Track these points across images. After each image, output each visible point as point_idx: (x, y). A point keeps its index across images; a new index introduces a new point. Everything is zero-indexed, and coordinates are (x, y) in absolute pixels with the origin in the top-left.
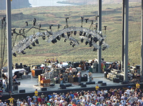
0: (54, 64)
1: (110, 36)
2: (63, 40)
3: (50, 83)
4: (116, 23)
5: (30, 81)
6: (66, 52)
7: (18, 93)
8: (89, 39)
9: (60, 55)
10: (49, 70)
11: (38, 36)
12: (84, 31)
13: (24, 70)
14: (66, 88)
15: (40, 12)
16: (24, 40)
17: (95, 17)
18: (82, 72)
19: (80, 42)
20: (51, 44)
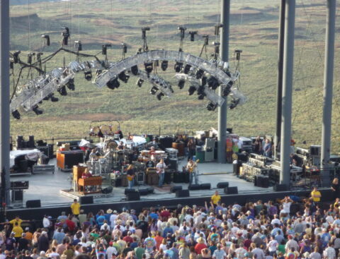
0: (111, 141)
1: (248, 76)
2: (135, 82)
3: (100, 185)
4: (264, 44)
5: (53, 181)
6: (141, 111)
7: (22, 208)
8: (197, 81)
9: (127, 120)
10: (98, 155)
11: (74, 70)
12: (186, 60)
13: (39, 151)
14: (139, 199)
15: (79, 13)
16: (41, 80)
17: (213, 28)
18: (179, 160)
19: (175, 87)
20: (107, 92)
